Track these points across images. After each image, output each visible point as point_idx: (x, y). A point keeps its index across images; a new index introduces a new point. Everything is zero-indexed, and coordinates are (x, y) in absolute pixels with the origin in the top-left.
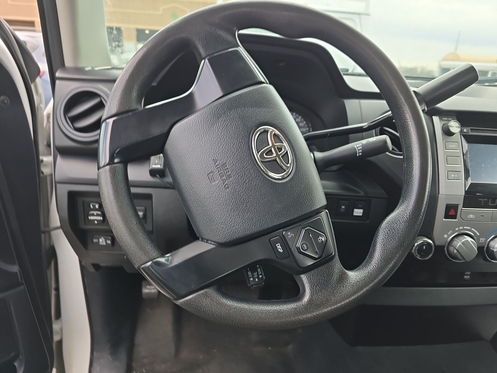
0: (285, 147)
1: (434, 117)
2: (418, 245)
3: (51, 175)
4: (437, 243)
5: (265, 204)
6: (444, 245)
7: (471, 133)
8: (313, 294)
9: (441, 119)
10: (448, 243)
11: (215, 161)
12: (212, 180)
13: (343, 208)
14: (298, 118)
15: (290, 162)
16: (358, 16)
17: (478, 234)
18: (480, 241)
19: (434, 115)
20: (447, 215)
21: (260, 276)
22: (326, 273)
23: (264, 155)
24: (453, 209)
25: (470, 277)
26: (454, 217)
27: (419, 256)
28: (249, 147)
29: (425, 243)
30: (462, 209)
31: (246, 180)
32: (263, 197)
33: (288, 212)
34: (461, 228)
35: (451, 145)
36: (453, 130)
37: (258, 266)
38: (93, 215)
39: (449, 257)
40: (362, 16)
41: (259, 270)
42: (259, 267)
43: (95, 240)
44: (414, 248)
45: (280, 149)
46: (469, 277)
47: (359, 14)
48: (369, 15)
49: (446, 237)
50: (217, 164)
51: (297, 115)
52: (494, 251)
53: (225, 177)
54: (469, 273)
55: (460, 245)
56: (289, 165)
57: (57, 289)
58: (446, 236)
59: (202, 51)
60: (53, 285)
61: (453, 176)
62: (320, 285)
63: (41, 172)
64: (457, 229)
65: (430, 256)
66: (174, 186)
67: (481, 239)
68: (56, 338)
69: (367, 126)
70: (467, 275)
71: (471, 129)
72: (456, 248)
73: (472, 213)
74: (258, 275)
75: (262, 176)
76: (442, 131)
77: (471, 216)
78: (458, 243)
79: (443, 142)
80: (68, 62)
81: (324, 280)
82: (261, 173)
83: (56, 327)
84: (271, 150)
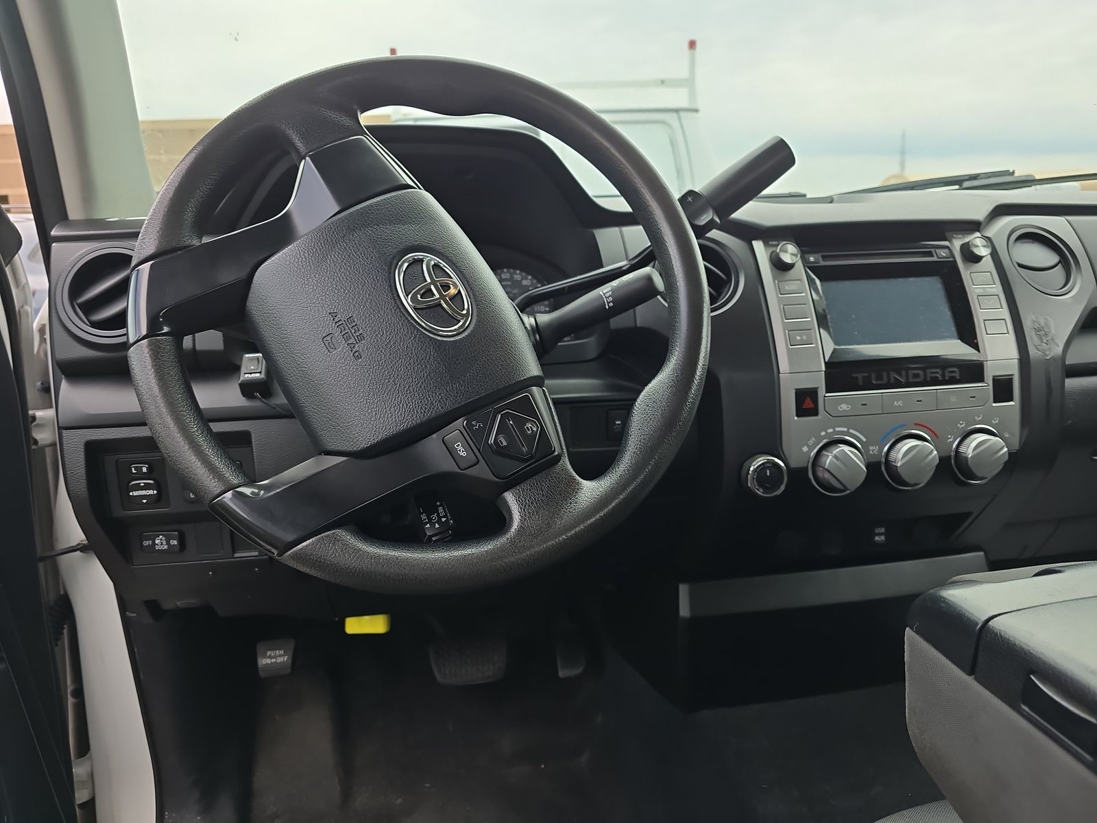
0: (456, 286)
1: (754, 243)
2: (755, 470)
3: (53, 445)
4: (793, 465)
5: (427, 378)
6: (806, 465)
7: (822, 263)
8: (525, 519)
9: (766, 244)
10: (811, 460)
11: (333, 315)
12: (330, 347)
13: (618, 424)
14: (526, 279)
15: (466, 307)
16: (675, 115)
17: (864, 439)
18: (871, 452)
19: (753, 240)
20: (801, 412)
21: (443, 520)
22: (546, 484)
23: (419, 296)
24: (808, 398)
25: (885, 538)
26: (814, 412)
27: (762, 491)
28: (390, 286)
29: (768, 465)
30: (825, 396)
31: (390, 341)
32: (422, 366)
33: (468, 388)
34: (830, 430)
35: (789, 286)
36: (787, 258)
37: (438, 503)
38: (138, 488)
39: (819, 488)
40: (683, 114)
41: (441, 510)
42: (441, 505)
43: (146, 543)
44: (749, 476)
45: (446, 287)
46: (883, 538)
47: (677, 111)
48: (696, 111)
49: (807, 451)
50: (336, 320)
51: (524, 274)
52: (897, 467)
53: (352, 341)
54: (883, 530)
55: (831, 461)
56: (464, 312)
57: (79, 693)
58: (805, 449)
59: (299, 144)
60: (70, 688)
61: (798, 338)
62: (537, 504)
63: (32, 442)
64: (823, 433)
65: (783, 488)
66: (293, 412)
67: (871, 448)
68: (81, 796)
69: (629, 266)
70: (880, 534)
71: (823, 257)
72: (826, 467)
73: (845, 401)
74: (440, 518)
75: (417, 332)
76: (772, 266)
77: (844, 407)
78: (829, 459)
79: (774, 282)
80: (74, 211)
81: (543, 495)
82: (415, 327)
83: (79, 770)
84: (430, 290)
